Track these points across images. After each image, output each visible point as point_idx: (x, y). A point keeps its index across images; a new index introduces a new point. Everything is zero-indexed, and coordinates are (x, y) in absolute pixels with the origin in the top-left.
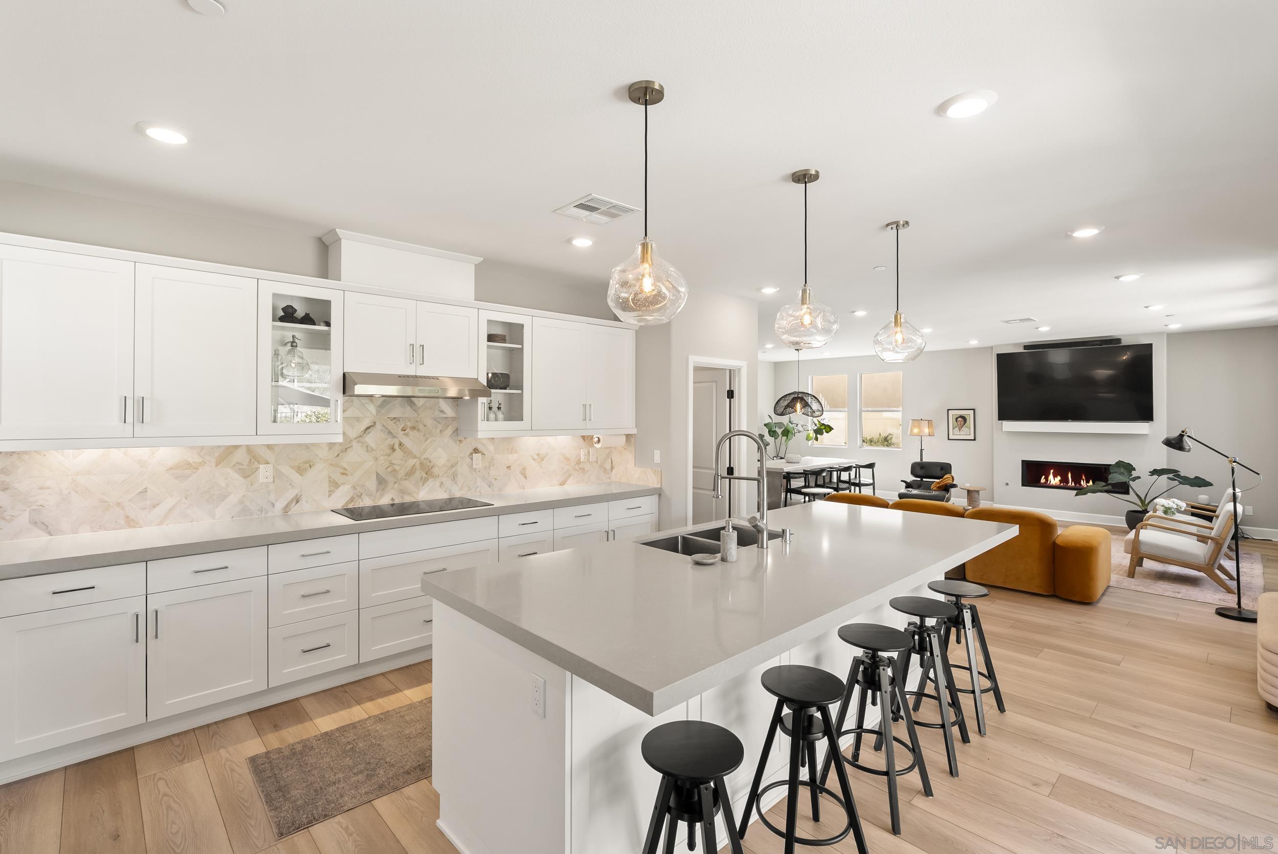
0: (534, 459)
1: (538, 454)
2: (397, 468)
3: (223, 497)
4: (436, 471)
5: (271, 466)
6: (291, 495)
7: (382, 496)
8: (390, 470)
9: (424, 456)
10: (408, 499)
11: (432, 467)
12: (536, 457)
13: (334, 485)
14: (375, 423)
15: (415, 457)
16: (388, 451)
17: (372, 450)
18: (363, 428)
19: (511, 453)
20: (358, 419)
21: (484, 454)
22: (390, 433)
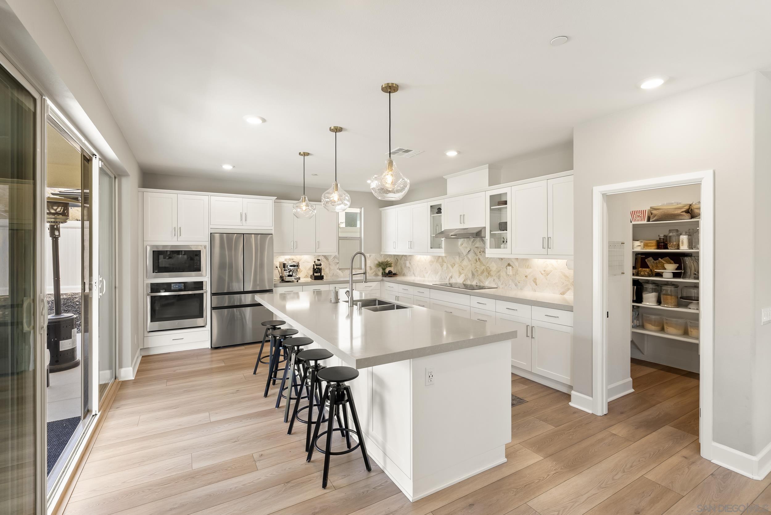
0: (542, 274)
1: (545, 271)
2: (478, 269)
3: (438, 273)
4: (492, 273)
5: (446, 264)
6: (450, 275)
7: (473, 281)
8: (476, 270)
9: (487, 266)
10: (482, 285)
11: (490, 271)
12: (543, 272)
13: (460, 273)
14: (471, 249)
15: (484, 265)
16: (475, 262)
17: (470, 261)
18: (468, 251)
19: (528, 268)
20: (466, 247)
21: (513, 267)
22: (475, 253)
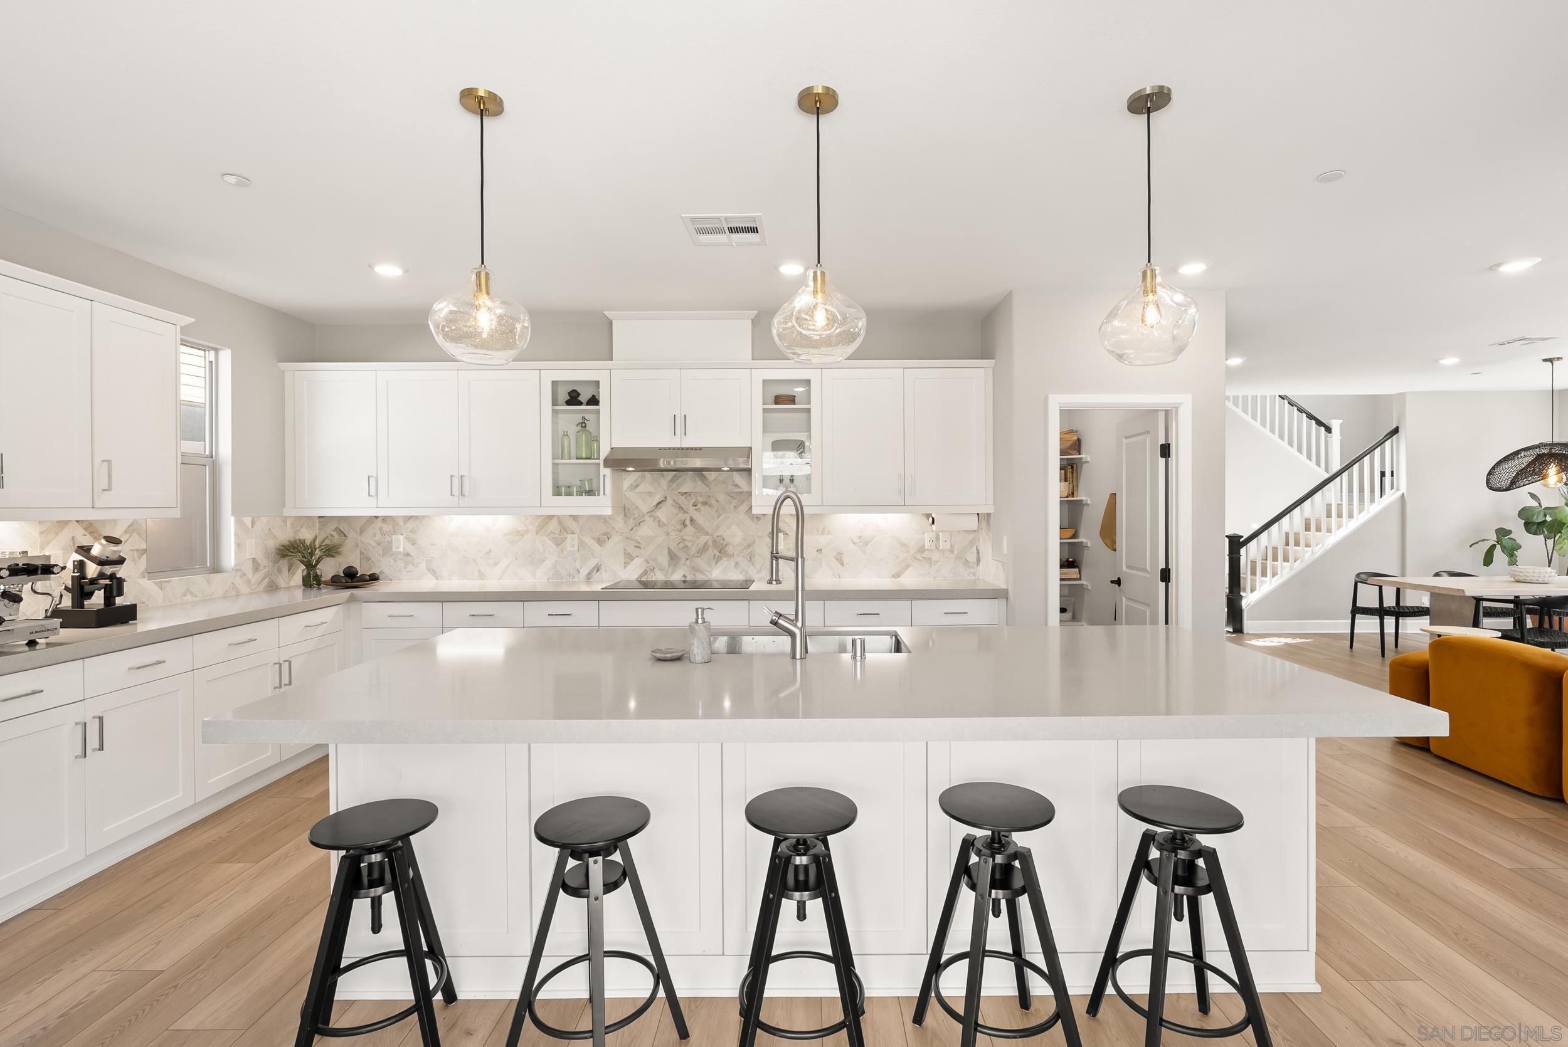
0: (854, 543)
1: (860, 537)
2: (689, 544)
3: (542, 561)
4: (729, 549)
5: (576, 536)
6: (592, 563)
7: (673, 572)
8: (681, 545)
9: (716, 534)
10: (700, 577)
11: (726, 545)
12: (856, 540)
13: (629, 558)
14: (666, 498)
15: (707, 534)
16: (679, 527)
17: (664, 525)
18: (655, 503)
19: (822, 534)
20: (650, 494)
21: (787, 534)
22: (681, 508)
